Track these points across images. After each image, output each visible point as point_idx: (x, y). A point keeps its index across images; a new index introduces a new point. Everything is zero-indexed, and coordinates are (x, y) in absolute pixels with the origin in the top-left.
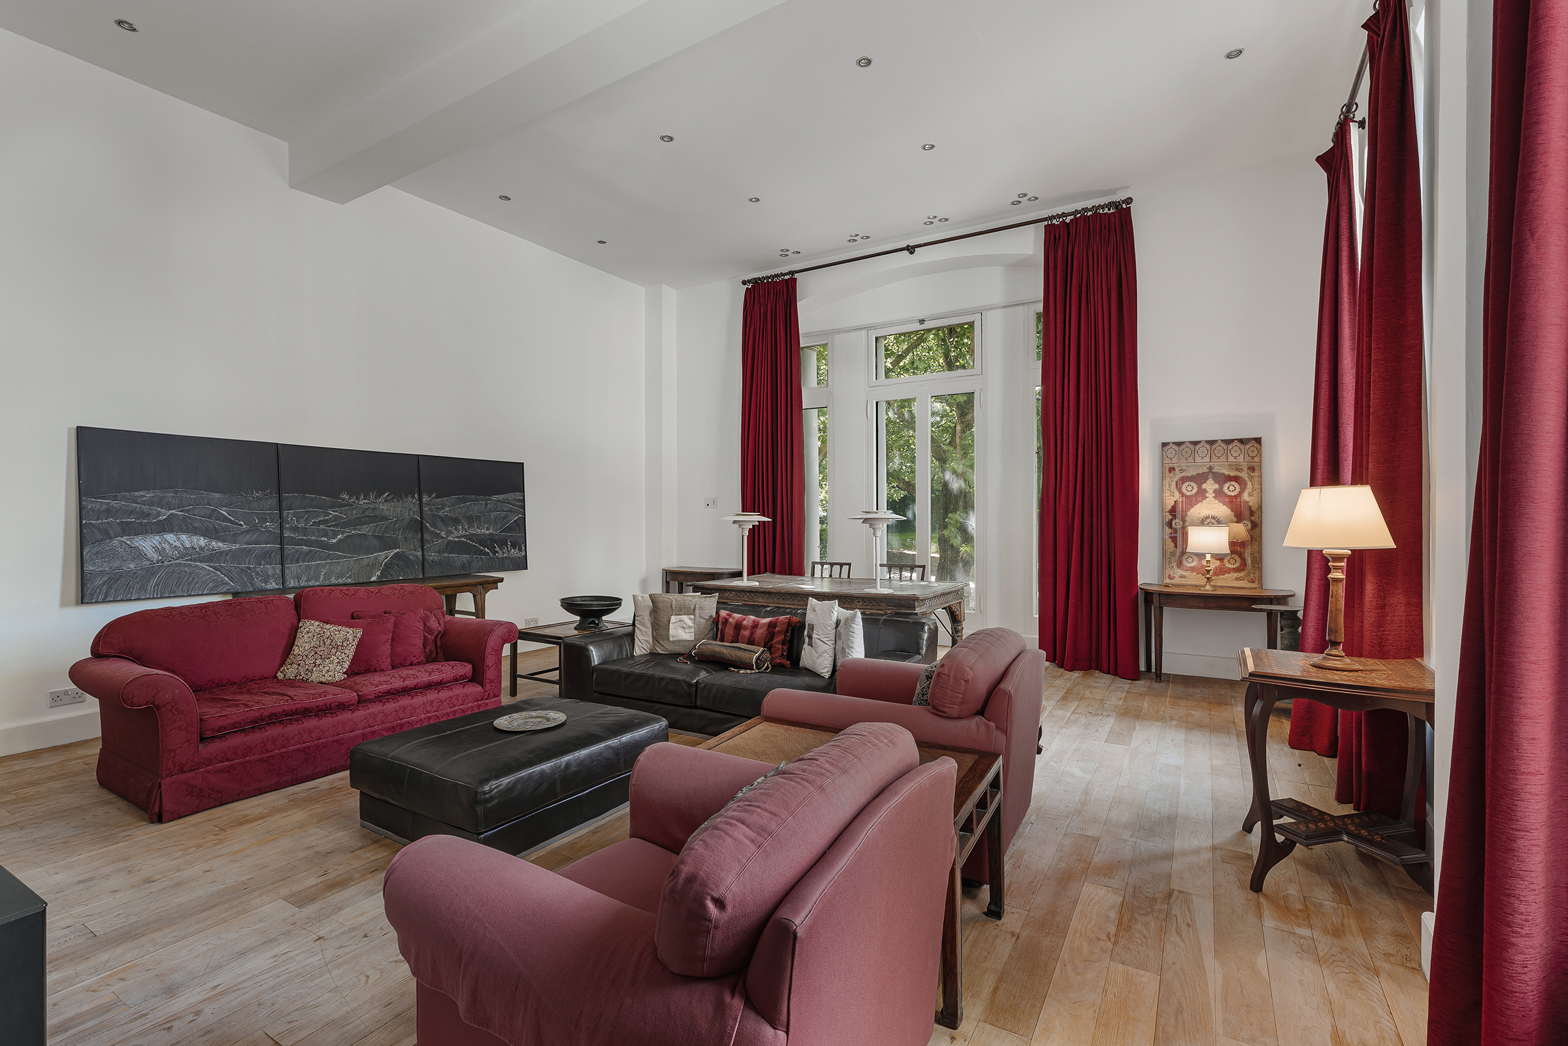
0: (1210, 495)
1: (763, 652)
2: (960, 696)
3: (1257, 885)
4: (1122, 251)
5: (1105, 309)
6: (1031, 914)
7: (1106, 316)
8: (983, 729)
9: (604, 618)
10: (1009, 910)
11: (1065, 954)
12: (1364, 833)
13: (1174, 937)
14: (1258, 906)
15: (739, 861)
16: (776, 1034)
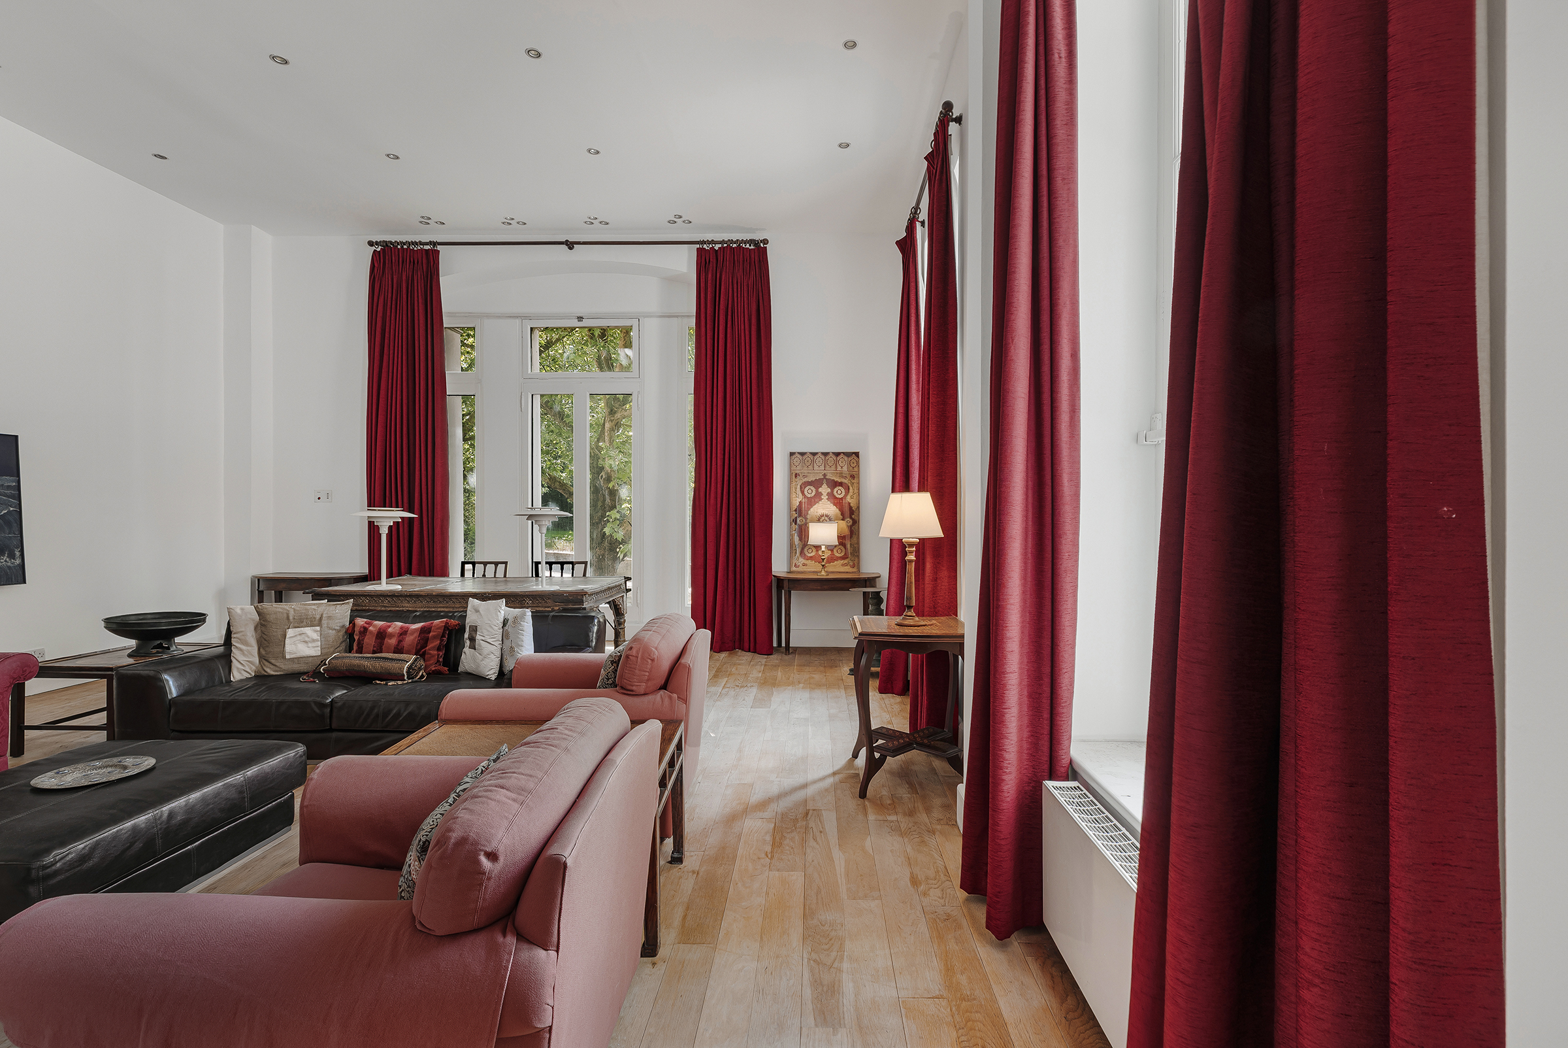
0: (824, 497)
1: (415, 660)
2: (647, 674)
3: (863, 794)
4: (760, 284)
5: (747, 332)
6: (707, 853)
7: (747, 338)
8: (667, 701)
9: (178, 640)
10: (688, 854)
11: (736, 876)
12: (926, 741)
13: (812, 843)
14: (865, 808)
15: (507, 818)
16: (548, 954)
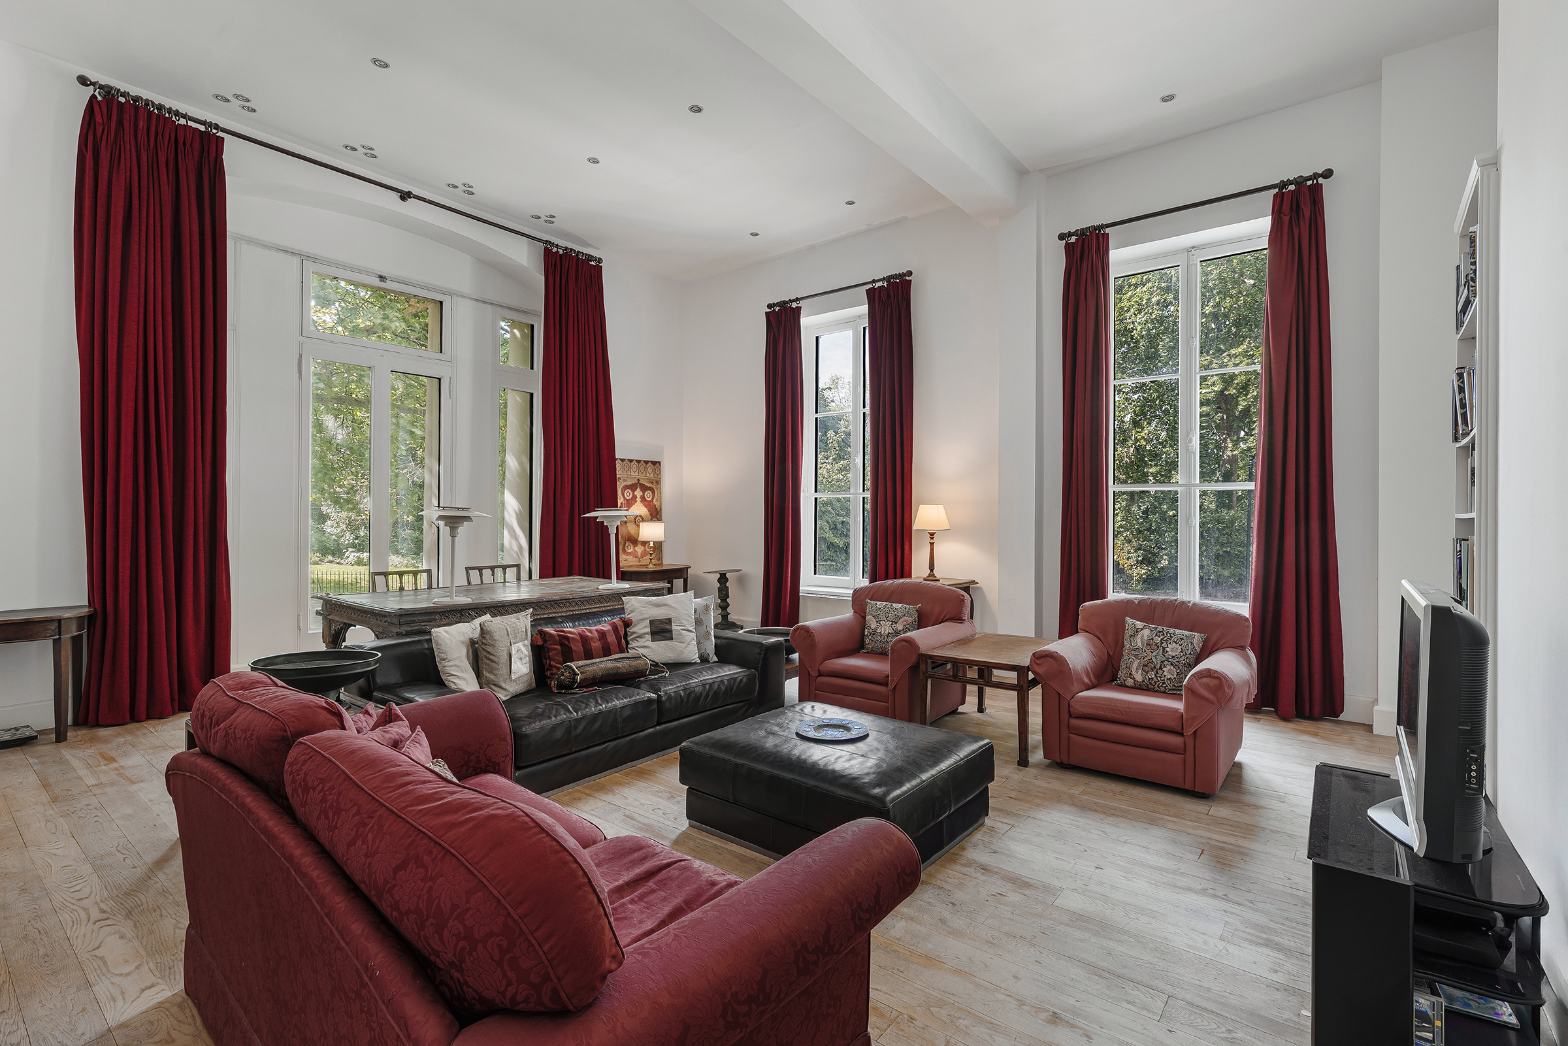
0: (638, 499)
4: (599, 300)
5: (592, 343)
7: (593, 348)
